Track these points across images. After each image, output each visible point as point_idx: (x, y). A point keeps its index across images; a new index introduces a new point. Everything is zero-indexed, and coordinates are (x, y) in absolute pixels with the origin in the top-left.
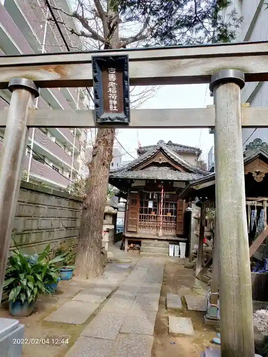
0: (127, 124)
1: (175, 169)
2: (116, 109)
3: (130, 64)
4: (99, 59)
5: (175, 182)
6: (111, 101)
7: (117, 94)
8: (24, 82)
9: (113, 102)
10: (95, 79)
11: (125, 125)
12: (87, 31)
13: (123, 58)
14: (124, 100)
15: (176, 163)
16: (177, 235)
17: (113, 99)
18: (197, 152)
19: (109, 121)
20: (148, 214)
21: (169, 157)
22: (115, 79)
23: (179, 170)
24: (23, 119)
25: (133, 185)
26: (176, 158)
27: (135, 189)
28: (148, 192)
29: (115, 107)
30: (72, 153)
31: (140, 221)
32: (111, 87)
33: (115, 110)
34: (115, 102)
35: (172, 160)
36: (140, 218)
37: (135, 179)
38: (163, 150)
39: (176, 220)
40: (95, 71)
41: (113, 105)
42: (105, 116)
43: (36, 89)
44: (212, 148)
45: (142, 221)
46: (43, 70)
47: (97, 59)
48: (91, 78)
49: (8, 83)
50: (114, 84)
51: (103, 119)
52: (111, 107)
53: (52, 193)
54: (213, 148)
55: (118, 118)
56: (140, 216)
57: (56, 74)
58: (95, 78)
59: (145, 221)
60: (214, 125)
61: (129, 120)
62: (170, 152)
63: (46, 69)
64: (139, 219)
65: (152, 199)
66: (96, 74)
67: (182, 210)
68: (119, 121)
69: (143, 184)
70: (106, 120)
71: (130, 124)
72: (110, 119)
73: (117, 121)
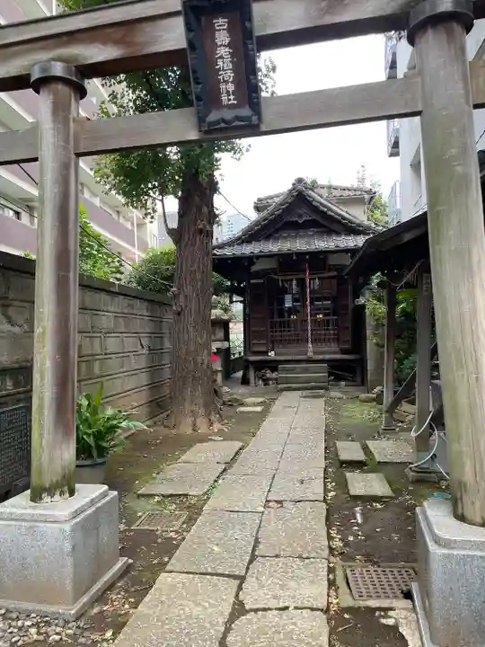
0: (258, 126)
2: (234, 100)
3: (255, 7)
4: (195, 2)
6: (223, 87)
7: (234, 70)
8: (58, 69)
9: (228, 87)
10: (192, 46)
11: (253, 129)
14: (248, 79)
15: (331, 219)
16: (341, 349)
17: (226, 82)
18: (366, 196)
19: (223, 125)
20: (285, 319)
21: (315, 210)
22: (227, 41)
24: (67, 141)
25: (254, 268)
27: (257, 275)
29: (232, 97)
30: (133, 224)
31: (272, 332)
32: (221, 57)
33: (232, 102)
34: (231, 87)
35: (323, 214)
36: (272, 327)
37: (258, 257)
38: (304, 196)
39: (337, 325)
40: (190, 30)
41: (228, 93)
42: (214, 116)
45: (276, 331)
48: (183, 44)
49: (28, 76)
50: (227, 49)
51: (212, 124)
52: (224, 98)
53: (117, 290)
55: (238, 118)
56: (271, 322)
57: (114, 47)
58: (191, 44)
59: (281, 331)
60: (420, 109)
61: (260, 119)
64: (269, 330)
66: (190, 35)
68: (241, 123)
69: (273, 264)
70: (218, 124)
71: (263, 128)
72: (224, 121)
73: (237, 123)
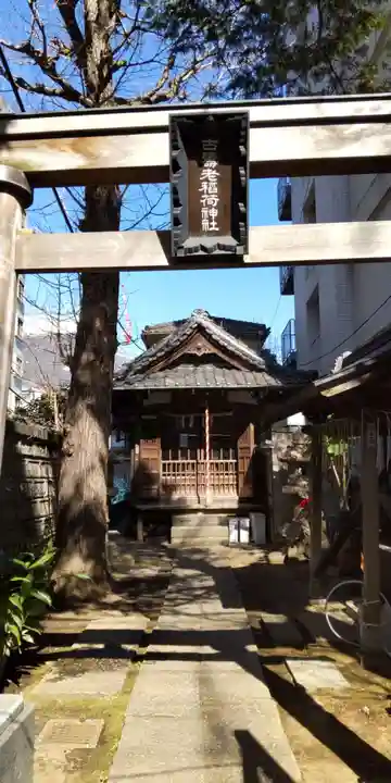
0: (242, 257)
1: (231, 367)
2: (216, 226)
3: (253, 133)
4: (185, 120)
5: (230, 392)
6: (204, 211)
7: (219, 195)
9: (210, 212)
10: (175, 164)
11: (235, 261)
12: (50, 85)
13: (236, 118)
14: (235, 206)
15: (232, 355)
16: (241, 498)
17: (210, 207)
18: (260, 332)
19: (201, 253)
20: (180, 461)
21: (215, 344)
22: (215, 163)
23: (238, 369)
25: (146, 403)
26: (229, 344)
28: (177, 416)
29: (214, 224)
31: (164, 475)
32: (206, 180)
33: (213, 228)
34: (214, 213)
35: (224, 349)
36: (164, 470)
38: (204, 328)
39: (237, 469)
40: (174, 147)
41: (210, 219)
42: (191, 242)
43: (29, 190)
44: (290, 322)
45: (168, 475)
46: (44, 147)
47: (180, 120)
48: (166, 162)
50: (214, 172)
51: (190, 250)
52: (205, 223)
54: (292, 322)
55: (220, 247)
56: (164, 465)
57: (78, 156)
58: (174, 161)
59: (174, 474)
61: (245, 250)
62: (218, 332)
63: (52, 146)
64: (161, 473)
65: (187, 430)
66: (175, 153)
67: (249, 448)
68: (223, 252)
69: (166, 399)
70: (196, 251)
71: (247, 260)
72: (203, 248)
73: (217, 252)
